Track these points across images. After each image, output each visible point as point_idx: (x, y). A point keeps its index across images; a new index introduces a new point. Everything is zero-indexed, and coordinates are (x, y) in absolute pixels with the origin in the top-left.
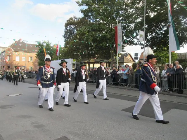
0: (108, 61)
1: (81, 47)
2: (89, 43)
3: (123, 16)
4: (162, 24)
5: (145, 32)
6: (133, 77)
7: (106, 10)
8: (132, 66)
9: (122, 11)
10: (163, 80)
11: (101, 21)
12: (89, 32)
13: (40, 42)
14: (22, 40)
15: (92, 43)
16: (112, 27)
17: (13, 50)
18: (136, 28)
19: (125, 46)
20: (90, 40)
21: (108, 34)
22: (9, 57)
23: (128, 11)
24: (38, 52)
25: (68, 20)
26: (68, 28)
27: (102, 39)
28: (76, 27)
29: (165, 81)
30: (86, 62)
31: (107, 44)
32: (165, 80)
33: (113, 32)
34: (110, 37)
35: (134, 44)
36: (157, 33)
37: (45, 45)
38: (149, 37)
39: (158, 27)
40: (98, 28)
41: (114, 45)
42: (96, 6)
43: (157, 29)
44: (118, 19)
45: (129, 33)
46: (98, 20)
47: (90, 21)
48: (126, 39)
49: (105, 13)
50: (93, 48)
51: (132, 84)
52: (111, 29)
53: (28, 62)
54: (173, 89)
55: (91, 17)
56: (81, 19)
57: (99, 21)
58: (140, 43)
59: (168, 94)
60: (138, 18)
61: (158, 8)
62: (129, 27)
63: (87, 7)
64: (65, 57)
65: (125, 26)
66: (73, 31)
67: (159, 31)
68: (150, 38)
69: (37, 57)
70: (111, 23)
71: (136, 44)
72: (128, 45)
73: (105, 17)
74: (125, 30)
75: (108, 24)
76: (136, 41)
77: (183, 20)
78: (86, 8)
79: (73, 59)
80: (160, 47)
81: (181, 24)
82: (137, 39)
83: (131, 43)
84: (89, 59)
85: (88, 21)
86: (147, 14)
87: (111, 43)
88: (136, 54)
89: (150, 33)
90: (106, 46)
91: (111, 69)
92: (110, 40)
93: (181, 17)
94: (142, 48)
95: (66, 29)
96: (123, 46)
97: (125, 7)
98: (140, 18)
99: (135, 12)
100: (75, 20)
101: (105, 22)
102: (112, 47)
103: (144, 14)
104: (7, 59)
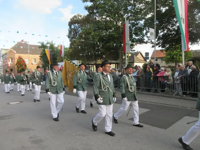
0: (116, 62)
1: (86, 47)
2: (95, 43)
3: (132, 12)
4: (175, 19)
5: (155, 29)
6: (143, 80)
7: (112, 6)
8: (143, 67)
9: (131, 7)
10: (176, 82)
11: (108, 19)
12: (95, 30)
13: (43, 43)
14: (25, 41)
15: (98, 43)
16: (120, 25)
17: (15, 52)
18: (145, 25)
19: (135, 45)
20: (97, 40)
21: (116, 32)
22: (12, 59)
23: (137, 6)
24: (41, 54)
25: (71, 18)
26: (73, 27)
27: (109, 39)
28: (81, 26)
29: (178, 84)
30: (93, 63)
31: (115, 43)
32: (178, 82)
33: (121, 31)
34: (117, 35)
35: (144, 42)
36: (169, 29)
37: (49, 45)
38: (160, 34)
39: (170, 23)
40: (104, 27)
41: (122, 45)
42: (102, 2)
43: (169, 26)
44: (127, 15)
45: (139, 31)
46: (104, 17)
47: (96, 18)
48: (135, 37)
49: (112, 9)
50: (99, 48)
51: (142, 87)
52: (119, 27)
53: (32, 64)
54: (187, 92)
55: (97, 14)
56: (86, 17)
57: (105, 19)
58: (151, 41)
59: (181, 99)
60: (148, 14)
61: (170, 1)
62: (139, 24)
63: (92, 3)
64: (70, 58)
65: (134, 23)
66: (78, 30)
67: (171, 27)
68: (162, 35)
69: (40, 59)
70: (119, 20)
71: (146, 43)
72: (137, 43)
73: (112, 14)
74: (134, 28)
75: (115, 21)
76: (146, 39)
77: (197, 15)
78: (91, 5)
79: (78, 61)
80: (173, 44)
81: (196, 19)
82: (147, 37)
83: (141, 41)
84: (95, 60)
85: (93, 19)
86: (158, 9)
87: (119, 42)
88: (147, 54)
89: (162, 30)
90: (114, 45)
91: (119, 71)
92: (118, 39)
93: (195, 12)
94: (153, 47)
95: (70, 28)
96: (132, 45)
97: (133, 2)
98: (150, 13)
99: (144, 7)
100: (80, 18)
101: (112, 20)
102: (120, 47)
103: (154, 9)
104: (9, 61)
